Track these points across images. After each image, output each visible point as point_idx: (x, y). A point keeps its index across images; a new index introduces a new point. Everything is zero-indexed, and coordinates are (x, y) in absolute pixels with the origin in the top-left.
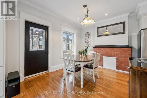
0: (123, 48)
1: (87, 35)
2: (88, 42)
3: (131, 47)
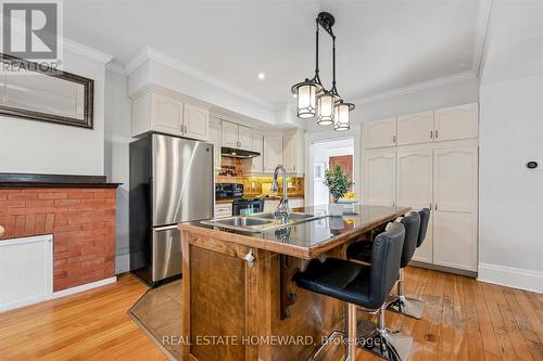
0: (84, 190)
3: (115, 186)
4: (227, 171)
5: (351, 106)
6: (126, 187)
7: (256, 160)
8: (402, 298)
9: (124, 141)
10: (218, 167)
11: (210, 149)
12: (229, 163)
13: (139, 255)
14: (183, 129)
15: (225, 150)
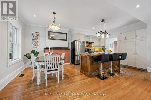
1: (36, 36)
2: (37, 43)
3: (70, 49)
4: (87, 46)
5: (109, 34)
6: (71, 49)
7: (93, 44)
8: (120, 70)
9: (70, 42)
10: (85, 45)
11: (84, 42)
12: (88, 44)
13: (73, 60)
14: (79, 39)
15: (87, 42)
